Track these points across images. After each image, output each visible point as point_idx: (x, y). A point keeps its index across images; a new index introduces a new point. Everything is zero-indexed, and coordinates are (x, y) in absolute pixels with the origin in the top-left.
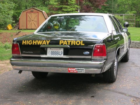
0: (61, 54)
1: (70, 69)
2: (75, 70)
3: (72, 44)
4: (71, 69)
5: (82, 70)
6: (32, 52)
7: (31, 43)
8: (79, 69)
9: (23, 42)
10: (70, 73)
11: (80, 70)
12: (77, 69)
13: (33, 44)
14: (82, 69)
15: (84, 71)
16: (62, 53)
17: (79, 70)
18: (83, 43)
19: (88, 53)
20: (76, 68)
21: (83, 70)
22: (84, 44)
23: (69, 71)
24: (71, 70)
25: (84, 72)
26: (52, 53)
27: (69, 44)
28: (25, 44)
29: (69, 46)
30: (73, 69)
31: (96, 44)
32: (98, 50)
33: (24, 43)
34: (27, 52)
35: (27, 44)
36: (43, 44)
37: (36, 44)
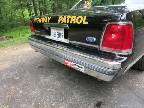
8: (77, 64)
9: (34, 20)
10: (67, 66)
11: (78, 67)
13: (39, 22)
14: (81, 66)
18: (86, 21)
19: (93, 40)
21: (82, 68)
23: (66, 63)
27: (68, 22)
28: (35, 22)
29: (68, 25)
30: (69, 63)
36: (45, 22)
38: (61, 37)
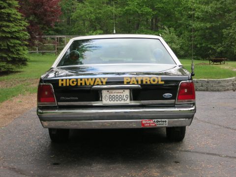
0: (126, 99)
1: (144, 122)
2: (152, 122)
3: (144, 83)
5: (163, 122)
6: (77, 98)
7: (75, 83)
8: (159, 120)
9: (60, 82)
10: (144, 127)
11: (160, 123)
12: (156, 120)
13: (79, 84)
16: (127, 98)
18: (161, 81)
19: (170, 96)
20: (154, 120)
21: (165, 121)
22: (163, 83)
23: (143, 125)
24: (147, 123)
25: (167, 125)
26: (111, 98)
27: (140, 83)
28: (64, 85)
29: (140, 86)
30: (149, 122)
31: (182, 82)
32: (186, 91)
33: (62, 84)
34: (68, 98)
35: (68, 85)
36: (95, 84)
37: (83, 84)
38: (125, 100)
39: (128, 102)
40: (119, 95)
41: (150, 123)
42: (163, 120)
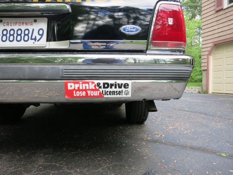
0: (38, 37)
1: (71, 86)
4: (77, 86)
5: (120, 87)
8: (110, 82)
10: (71, 100)
11: (113, 89)
12: (102, 82)
14: (124, 82)
15: (130, 89)
16: (42, 35)
17: (109, 89)
19: (137, 30)
20: (96, 82)
21: (126, 86)
23: (70, 93)
24: (79, 90)
25: (129, 95)
26: (7, 35)
31: (162, 2)
38: (35, 39)
39: (43, 43)
40: (23, 28)
41: (86, 90)
42: (120, 82)
